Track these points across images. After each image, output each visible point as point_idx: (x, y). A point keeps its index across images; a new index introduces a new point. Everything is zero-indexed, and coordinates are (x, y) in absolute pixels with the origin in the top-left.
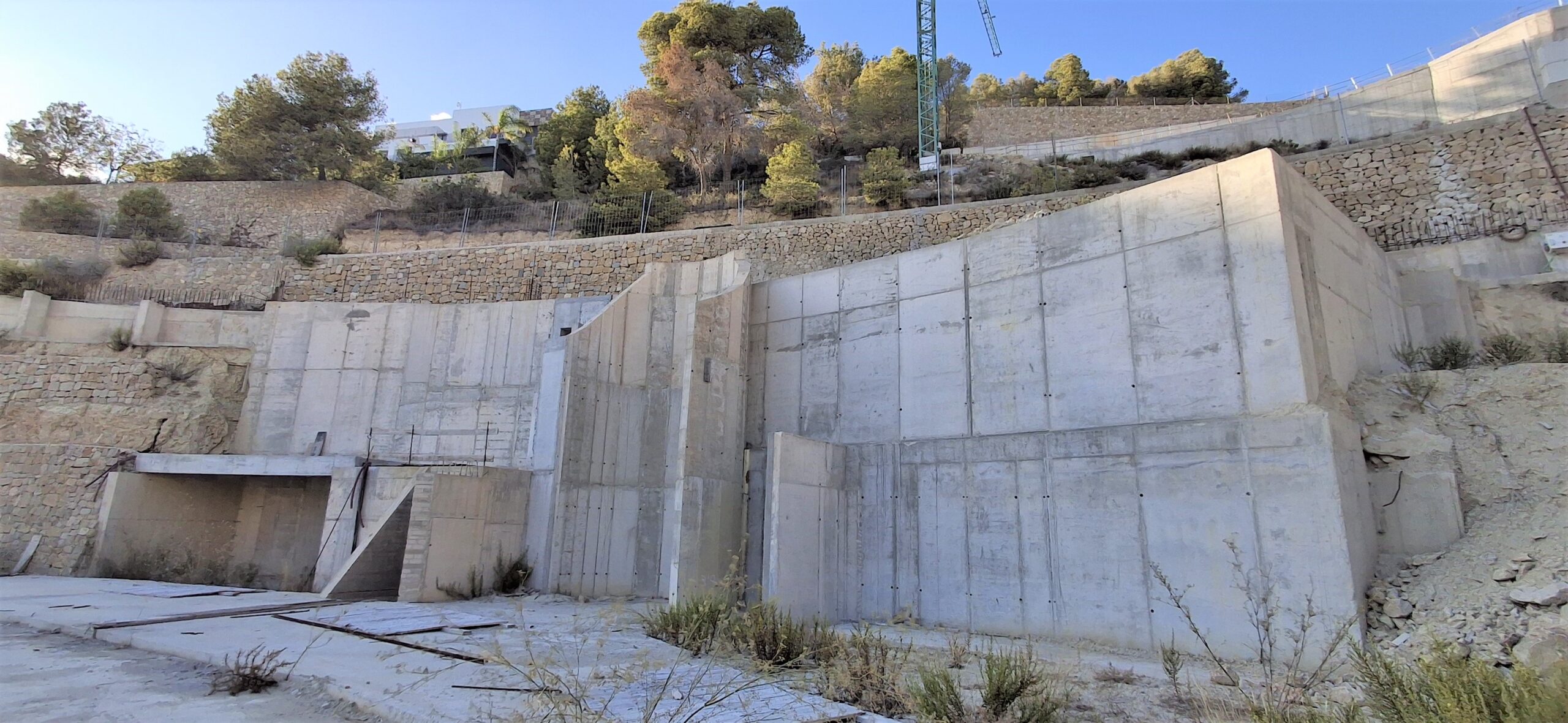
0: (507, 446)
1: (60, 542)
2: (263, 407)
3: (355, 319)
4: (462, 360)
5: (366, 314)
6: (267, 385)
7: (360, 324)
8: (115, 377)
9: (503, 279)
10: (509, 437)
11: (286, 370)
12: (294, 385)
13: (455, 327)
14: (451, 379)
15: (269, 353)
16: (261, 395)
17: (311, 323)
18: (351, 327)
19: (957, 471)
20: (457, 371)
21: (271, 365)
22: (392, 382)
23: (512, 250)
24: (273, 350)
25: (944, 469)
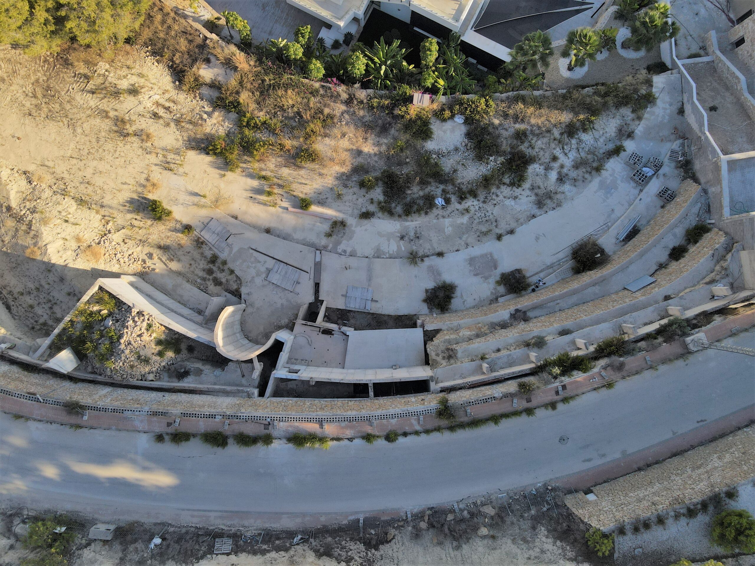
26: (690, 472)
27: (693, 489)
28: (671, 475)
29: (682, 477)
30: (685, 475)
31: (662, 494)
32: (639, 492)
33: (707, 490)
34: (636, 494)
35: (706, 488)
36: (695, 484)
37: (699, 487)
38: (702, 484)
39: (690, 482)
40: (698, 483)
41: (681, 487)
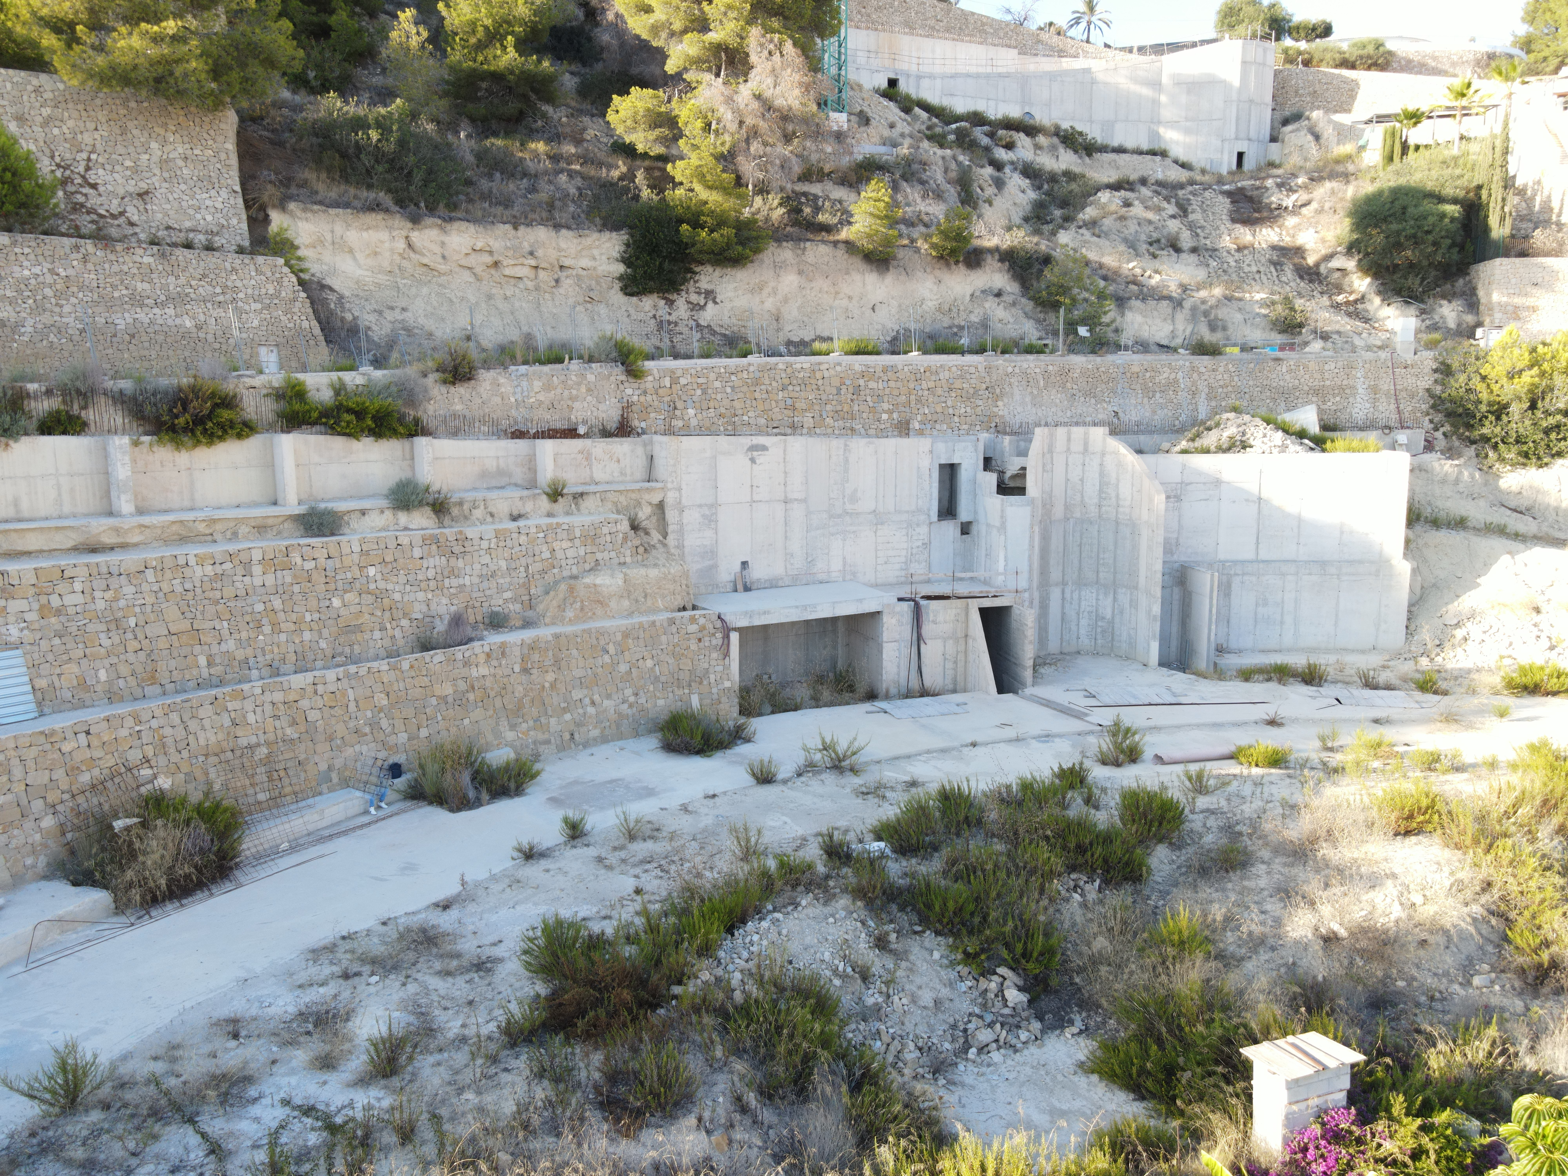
0: (903, 559)
1: (715, 697)
2: (686, 543)
3: (755, 453)
4: (856, 490)
5: (764, 448)
6: (685, 521)
7: (762, 458)
8: (608, 538)
9: (824, 397)
10: (904, 553)
11: (700, 506)
12: (710, 520)
13: (847, 460)
14: (849, 507)
15: (680, 489)
16: (681, 532)
17: (714, 457)
18: (753, 460)
19: (1254, 579)
20: (854, 499)
21: (685, 502)
22: (797, 512)
23: (825, 366)
24: (684, 487)
25: (1246, 578)
26: (30, 322)
27: (52, 271)
28: (76, 338)
29: (57, 318)
30: (46, 318)
31: (125, 292)
32: (170, 322)
33: (27, 250)
34: (178, 321)
35: (22, 258)
36: (41, 279)
37: (37, 270)
38: (26, 273)
39: (48, 292)
40: (33, 281)
41: (75, 289)
